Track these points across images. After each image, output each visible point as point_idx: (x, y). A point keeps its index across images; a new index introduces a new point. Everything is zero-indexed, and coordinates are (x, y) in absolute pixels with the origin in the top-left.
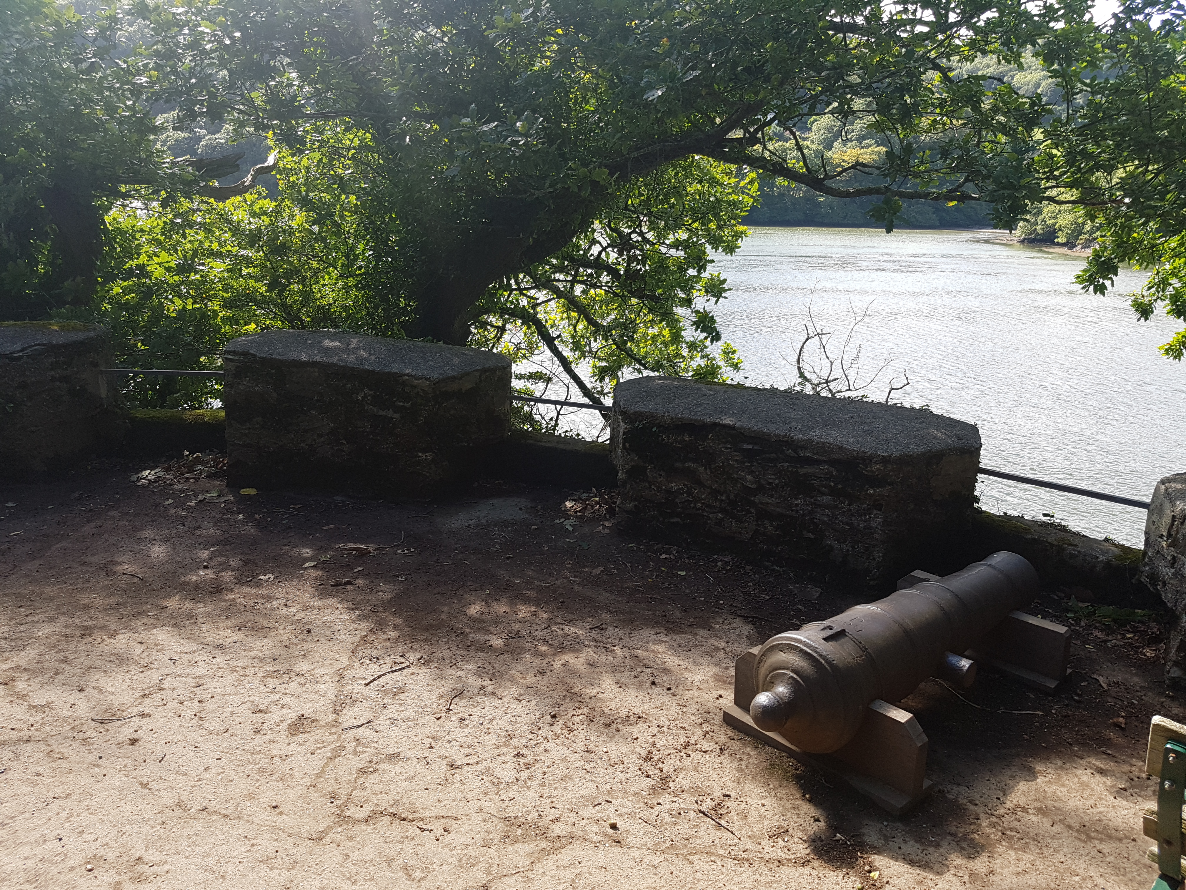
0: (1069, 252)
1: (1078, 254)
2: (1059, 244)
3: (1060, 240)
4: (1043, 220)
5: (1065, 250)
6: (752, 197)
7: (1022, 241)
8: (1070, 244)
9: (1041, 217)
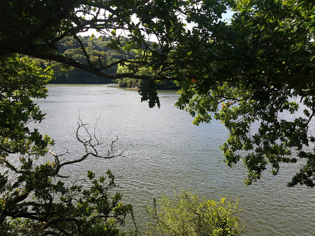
0: (131, 89)
1: (132, 89)
2: (128, 87)
3: (128, 86)
4: (124, 81)
5: (129, 88)
6: (51, 75)
7: (120, 86)
8: (130, 87)
9: (123, 80)
